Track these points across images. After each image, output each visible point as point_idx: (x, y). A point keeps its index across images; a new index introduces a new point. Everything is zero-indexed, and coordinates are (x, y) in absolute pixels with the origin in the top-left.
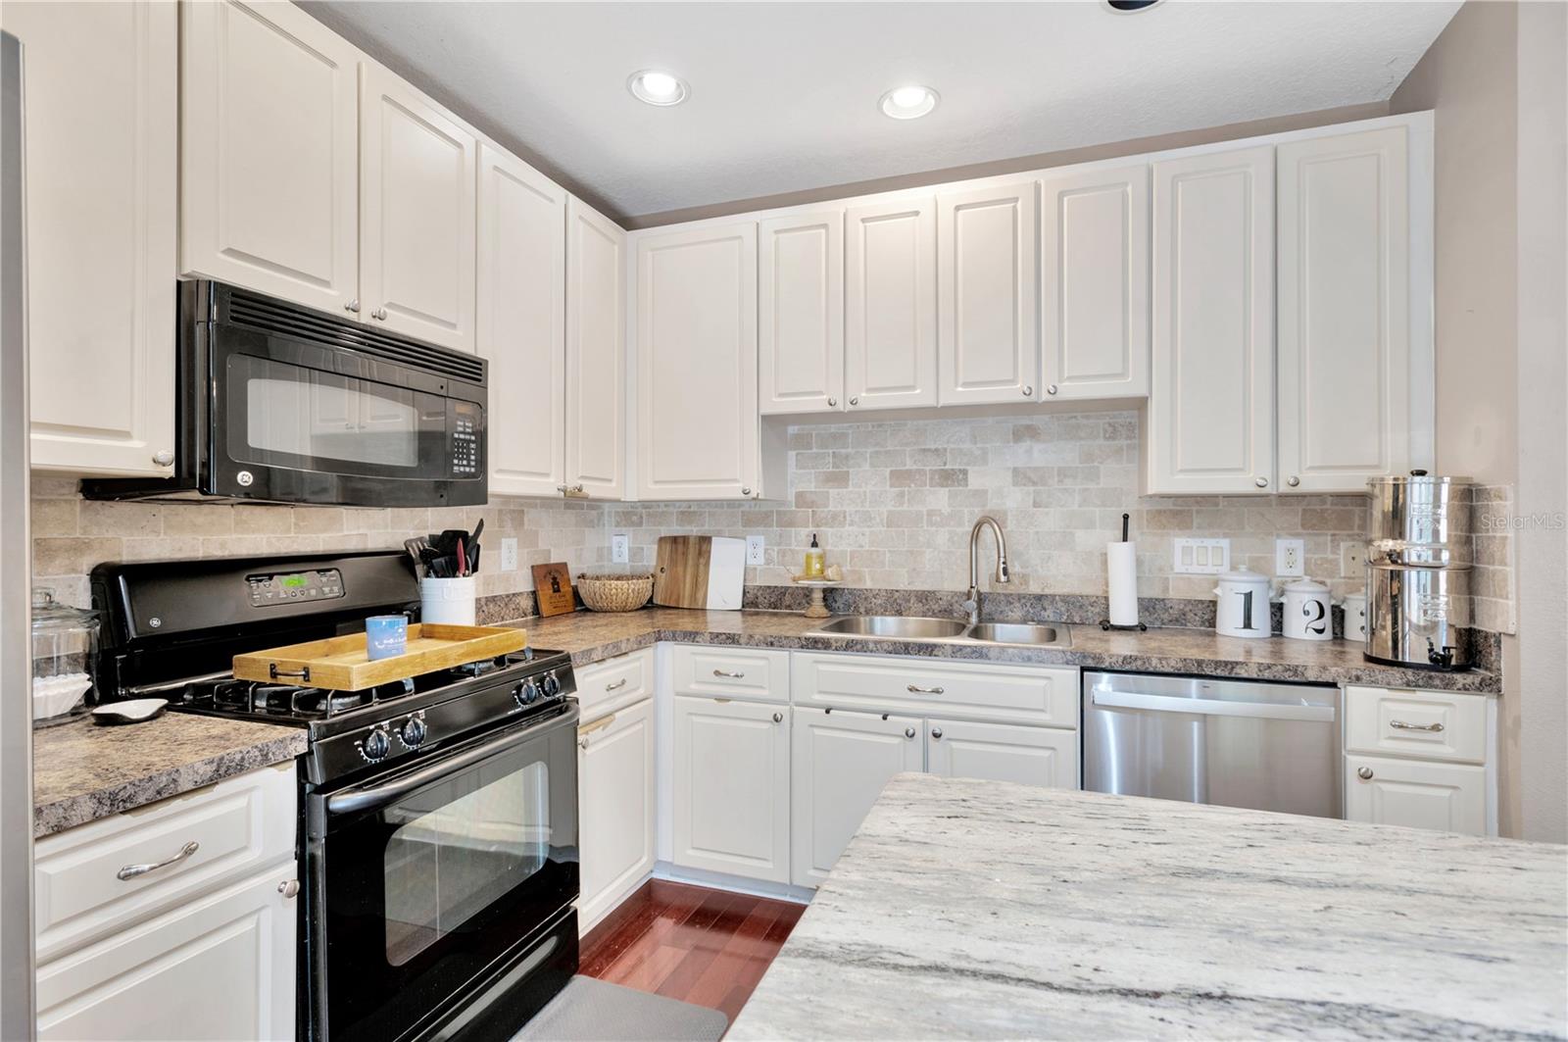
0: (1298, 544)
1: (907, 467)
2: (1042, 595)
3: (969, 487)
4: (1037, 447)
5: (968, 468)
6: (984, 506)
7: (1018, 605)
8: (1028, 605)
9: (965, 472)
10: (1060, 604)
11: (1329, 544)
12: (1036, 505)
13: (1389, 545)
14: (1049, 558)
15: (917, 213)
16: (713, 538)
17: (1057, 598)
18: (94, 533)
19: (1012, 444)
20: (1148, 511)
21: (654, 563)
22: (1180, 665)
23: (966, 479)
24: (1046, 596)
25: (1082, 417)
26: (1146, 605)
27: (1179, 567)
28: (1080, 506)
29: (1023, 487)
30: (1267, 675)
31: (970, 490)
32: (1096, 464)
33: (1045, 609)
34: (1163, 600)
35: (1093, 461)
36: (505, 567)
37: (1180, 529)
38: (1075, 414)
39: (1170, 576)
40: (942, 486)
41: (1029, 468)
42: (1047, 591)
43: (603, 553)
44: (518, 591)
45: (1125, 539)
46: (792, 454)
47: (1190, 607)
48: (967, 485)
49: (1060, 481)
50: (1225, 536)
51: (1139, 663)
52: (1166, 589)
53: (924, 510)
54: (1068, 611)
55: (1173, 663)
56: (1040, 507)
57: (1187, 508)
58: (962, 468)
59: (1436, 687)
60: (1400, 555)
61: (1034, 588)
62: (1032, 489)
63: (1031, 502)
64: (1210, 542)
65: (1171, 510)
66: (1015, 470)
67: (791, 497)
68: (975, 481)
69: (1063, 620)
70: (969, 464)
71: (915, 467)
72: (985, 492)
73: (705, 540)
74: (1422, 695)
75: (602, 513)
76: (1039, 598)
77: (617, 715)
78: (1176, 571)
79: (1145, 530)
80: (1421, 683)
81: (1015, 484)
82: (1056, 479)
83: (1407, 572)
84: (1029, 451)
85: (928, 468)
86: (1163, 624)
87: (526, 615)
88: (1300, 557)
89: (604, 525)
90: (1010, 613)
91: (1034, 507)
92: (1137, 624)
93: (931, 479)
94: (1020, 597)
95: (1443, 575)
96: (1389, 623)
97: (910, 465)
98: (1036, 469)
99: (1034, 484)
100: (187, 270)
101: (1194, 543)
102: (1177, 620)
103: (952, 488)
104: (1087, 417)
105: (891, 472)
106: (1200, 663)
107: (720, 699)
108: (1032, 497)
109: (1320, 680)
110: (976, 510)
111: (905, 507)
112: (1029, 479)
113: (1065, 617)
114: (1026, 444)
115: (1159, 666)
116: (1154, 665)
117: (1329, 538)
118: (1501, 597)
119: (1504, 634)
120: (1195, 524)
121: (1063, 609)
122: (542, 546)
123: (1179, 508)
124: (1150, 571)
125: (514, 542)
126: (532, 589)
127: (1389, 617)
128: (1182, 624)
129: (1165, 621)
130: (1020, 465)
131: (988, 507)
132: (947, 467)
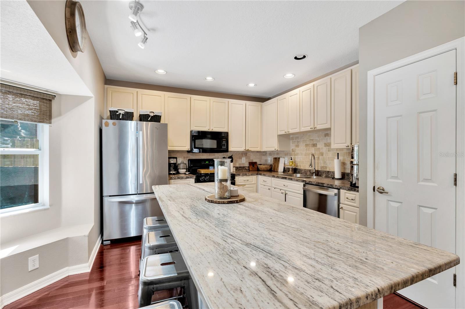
1: (308, 143)
3: (318, 147)
6: (320, 151)
7: (325, 173)
9: (316, 144)
10: (332, 173)
12: (329, 151)
16: (280, 158)
18: (188, 156)
19: (324, 138)
21: (272, 163)
23: (317, 146)
28: (336, 151)
33: (329, 174)
36: (243, 162)
40: (313, 147)
42: (330, 170)
43: (266, 160)
44: (246, 166)
45: (338, 159)
46: (291, 141)
51: (311, 182)
53: (310, 152)
55: (315, 183)
59: (353, 190)
61: (328, 170)
66: (325, 143)
67: (291, 150)
68: (318, 146)
70: (317, 142)
71: (309, 143)
72: (320, 148)
73: (279, 158)
74: (351, 192)
75: (267, 153)
76: (328, 172)
77: (246, 185)
80: (350, 189)
81: (325, 146)
83: (354, 166)
84: (327, 139)
85: (311, 143)
87: (247, 170)
89: (267, 155)
93: (311, 146)
94: (325, 171)
98: (328, 143)
99: (328, 146)
100: (191, 129)
105: (306, 144)
107: (264, 185)
111: (307, 152)
114: (327, 137)
116: (313, 183)
122: (251, 159)
125: (245, 158)
126: (248, 166)
130: (326, 142)
131: (320, 152)
132: (314, 143)
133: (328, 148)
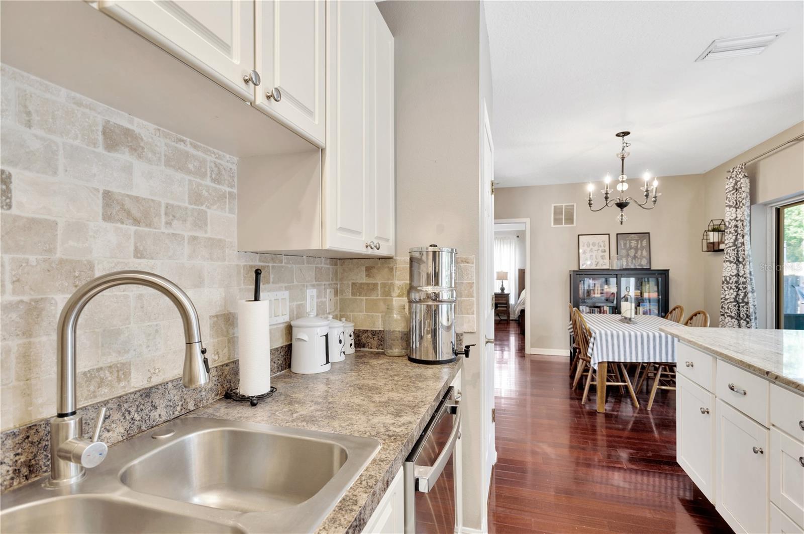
0: (314, 292)
2: (151, 388)
3: (14, 211)
4: (139, 167)
5: (13, 172)
6: (51, 251)
7: (117, 417)
8: (133, 410)
9: (4, 179)
10: (173, 392)
11: (323, 291)
12: (138, 254)
14: (157, 331)
17: (169, 386)
19: (100, 149)
20: (244, 266)
23: (6, 196)
24: (156, 387)
25: (191, 144)
28: (189, 257)
29: (119, 225)
31: (16, 218)
32: (203, 207)
33: (155, 408)
35: (202, 205)
38: (185, 138)
41: (128, 196)
42: (155, 381)
45: (256, 299)
49: (169, 224)
50: (287, 288)
56: (143, 257)
57: (267, 264)
61: (139, 382)
62: (134, 228)
63: (132, 248)
64: (280, 295)
66: (107, 195)
68: (26, 200)
69: (177, 413)
70: (14, 163)
72: (50, 226)
76: (147, 393)
79: (243, 287)
81: (107, 218)
82: (163, 219)
84: (128, 169)
88: (315, 302)
91: (136, 257)
94: (120, 403)
98: (137, 199)
99: (136, 222)
101: (272, 296)
104: (195, 147)
108: (132, 241)
110: (33, 259)
112: (129, 213)
113: (179, 408)
114: (124, 156)
117: (323, 287)
119: (465, 332)
120: (270, 279)
123: (263, 264)
130: (114, 189)
131: (59, 255)
133: (139, 237)
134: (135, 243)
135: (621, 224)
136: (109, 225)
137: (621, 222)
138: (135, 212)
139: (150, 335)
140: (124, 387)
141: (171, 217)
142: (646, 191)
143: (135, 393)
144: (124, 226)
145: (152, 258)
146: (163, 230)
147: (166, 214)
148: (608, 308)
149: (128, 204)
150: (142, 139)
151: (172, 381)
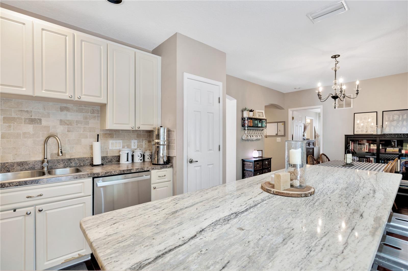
0: (136, 141)
1: (12, 116)
2: (70, 159)
3: (42, 125)
4: (69, 114)
5: (42, 118)
7: (62, 163)
8: (66, 162)
9: (40, 120)
10: (77, 161)
11: (142, 141)
12: (68, 131)
13: (157, 141)
14: (73, 147)
15: (24, 24)
17: (76, 159)
19: (59, 112)
20: (103, 134)
22: (119, 172)
23: (41, 122)
24: (72, 159)
25: (84, 106)
26: (103, 158)
27: (110, 148)
28: (83, 132)
29: (64, 126)
30: (137, 171)
31: (43, 126)
32: (88, 120)
33: (72, 163)
34: (107, 157)
35: (87, 119)
37: (111, 138)
38: (82, 105)
39: (108, 150)
40: (30, 124)
41: (66, 120)
42: (72, 157)
45: (98, 141)
47: (113, 158)
48: (41, 124)
49: (77, 125)
50: (121, 140)
51: (109, 173)
52: (107, 154)
53: (21, 132)
54: (79, 162)
55: (117, 172)
56: (69, 132)
57: (113, 133)
58: (39, 118)
59: (165, 168)
60: (159, 143)
61: (68, 157)
63: (67, 130)
64: (118, 141)
65: (109, 133)
66: (61, 121)
68: (44, 123)
69: (78, 165)
70: (42, 117)
71: (16, 116)
72: (49, 127)
74: (163, 170)
76: (70, 160)
78: (110, 149)
79: (102, 139)
80: (163, 167)
81: (61, 125)
82: (75, 124)
83: (160, 146)
84: (66, 115)
85: (23, 117)
86: (107, 163)
88: (136, 144)
90: (59, 165)
91: (68, 132)
92: (101, 164)
93: (25, 121)
94: (62, 160)
95: (165, 146)
96: (157, 157)
97: (14, 115)
98: (68, 120)
99: (68, 125)
101: (114, 141)
102: (110, 161)
103: (34, 125)
104: (86, 107)
105: (4, 117)
106: (124, 171)
108: (67, 129)
109: (147, 170)
110: (45, 133)
111: (12, 131)
112: (66, 123)
113: (78, 164)
114: (65, 112)
115: (114, 173)
116: (113, 173)
117: (141, 140)
118: (174, 150)
119: (174, 156)
120: (114, 137)
121: (77, 162)
123: (110, 133)
124: (103, 149)
127: (157, 156)
128: (111, 162)
129: (107, 162)
130: (63, 119)
131: (50, 132)
132: (32, 117)
134: (68, 129)
135: (335, 108)
136: (61, 126)
137: (335, 107)
138: (68, 123)
139: (71, 148)
140: (64, 157)
141: (77, 123)
142: (340, 89)
143: (66, 159)
144: (65, 126)
145: (72, 132)
146: (75, 126)
147: (76, 123)
148: (373, 159)
149: (66, 121)
150: (69, 108)
151: (76, 158)
